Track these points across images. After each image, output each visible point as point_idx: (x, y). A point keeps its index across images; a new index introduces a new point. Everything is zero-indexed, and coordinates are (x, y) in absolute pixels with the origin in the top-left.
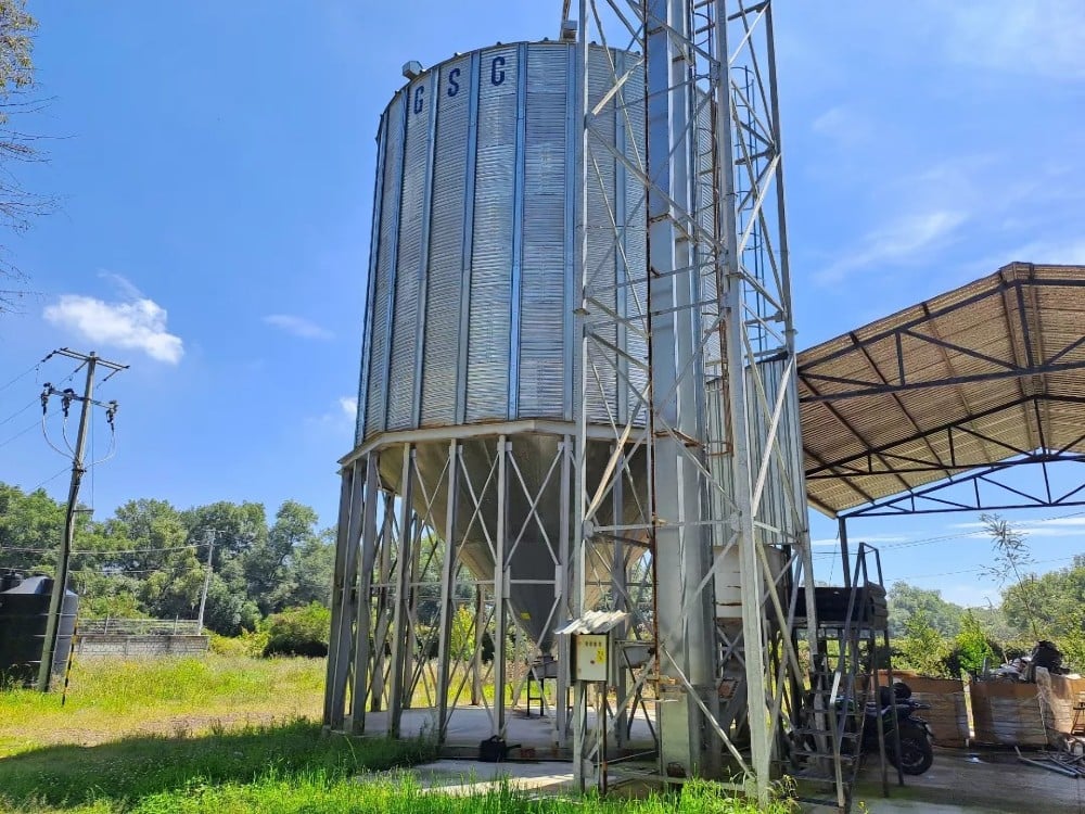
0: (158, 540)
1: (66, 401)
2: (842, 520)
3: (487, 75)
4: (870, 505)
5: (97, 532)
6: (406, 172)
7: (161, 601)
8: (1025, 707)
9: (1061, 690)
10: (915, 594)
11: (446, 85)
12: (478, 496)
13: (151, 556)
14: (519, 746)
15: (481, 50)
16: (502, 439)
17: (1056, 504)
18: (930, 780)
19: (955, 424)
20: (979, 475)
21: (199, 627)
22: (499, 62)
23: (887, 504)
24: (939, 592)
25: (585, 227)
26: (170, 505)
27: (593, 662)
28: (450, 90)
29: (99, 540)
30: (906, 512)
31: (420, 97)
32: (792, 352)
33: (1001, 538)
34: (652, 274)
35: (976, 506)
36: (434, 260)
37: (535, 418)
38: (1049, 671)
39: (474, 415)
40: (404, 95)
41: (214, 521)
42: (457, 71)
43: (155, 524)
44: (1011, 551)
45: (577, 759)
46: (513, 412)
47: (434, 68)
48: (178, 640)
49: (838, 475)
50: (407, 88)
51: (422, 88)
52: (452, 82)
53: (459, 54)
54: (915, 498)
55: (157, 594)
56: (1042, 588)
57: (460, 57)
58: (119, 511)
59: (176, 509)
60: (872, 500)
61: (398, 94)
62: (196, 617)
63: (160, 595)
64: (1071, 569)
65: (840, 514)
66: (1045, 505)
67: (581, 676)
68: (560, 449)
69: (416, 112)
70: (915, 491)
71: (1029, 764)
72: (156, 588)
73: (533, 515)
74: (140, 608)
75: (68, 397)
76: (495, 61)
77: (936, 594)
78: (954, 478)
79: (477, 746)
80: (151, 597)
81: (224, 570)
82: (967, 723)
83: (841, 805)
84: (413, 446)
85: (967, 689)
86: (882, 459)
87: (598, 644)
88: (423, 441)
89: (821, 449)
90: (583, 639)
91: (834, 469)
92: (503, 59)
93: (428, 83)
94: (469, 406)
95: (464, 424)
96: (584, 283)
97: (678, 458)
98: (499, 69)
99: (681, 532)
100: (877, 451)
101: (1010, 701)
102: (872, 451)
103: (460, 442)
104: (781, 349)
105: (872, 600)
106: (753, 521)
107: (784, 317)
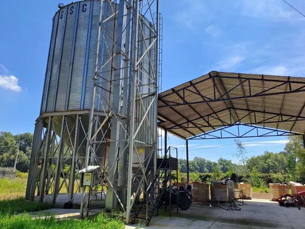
0: (6, 144)
3: (81, 9)
4: (194, 136)
6: (57, 36)
7: (7, 162)
8: (223, 191)
9: (237, 187)
10: (225, 161)
11: (69, 11)
12: (70, 132)
13: (4, 148)
14: (77, 204)
15: (80, 2)
16: (78, 115)
17: (241, 137)
18: (188, 211)
19: (209, 115)
20: (222, 129)
21: (14, 169)
22: (85, 6)
23: (199, 136)
24: (231, 160)
25: (97, 54)
26: (11, 133)
27: (87, 180)
28: (70, 12)
30: (203, 139)
31: (62, 14)
32: (156, 93)
33: (239, 146)
34: (113, 69)
35: (221, 137)
36: (62, 62)
37: (88, 110)
38: (234, 182)
39: (70, 108)
40: (58, 13)
41: (25, 138)
42: (73, 7)
43: (5, 139)
44: (241, 150)
45: (81, 208)
46: (82, 108)
47: (66, 6)
48: (7, 173)
49: (180, 128)
50: (59, 11)
51: (63, 11)
52: (71, 10)
53: (74, 2)
54: (206, 135)
55: (5, 160)
56: (256, 159)
57: (74, 3)
59: (13, 135)
60: (195, 135)
61: (57, 13)
62: (13, 166)
63: (7, 160)
64: (264, 155)
65: (187, 139)
66: (238, 137)
67: (84, 184)
68: (95, 119)
69: (61, 18)
70: (206, 133)
72: (5, 158)
73: (86, 138)
76: (84, 5)
77: (230, 161)
78: (216, 130)
79: (64, 204)
80: (3, 160)
81: (27, 153)
82: (209, 196)
83: (147, 219)
84: (52, 117)
85: (210, 187)
86: (193, 124)
87: (89, 175)
88: (55, 116)
89: (175, 121)
90: (85, 174)
91: (180, 126)
92: (86, 5)
93: (65, 10)
94: (69, 106)
95: (67, 111)
96: (96, 71)
97: (118, 122)
98: (85, 7)
99: (117, 143)
100: (190, 121)
101: (220, 190)
102: (189, 121)
103: (65, 116)
104: (154, 92)
105: (171, 162)
106: (133, 140)
107: (155, 84)
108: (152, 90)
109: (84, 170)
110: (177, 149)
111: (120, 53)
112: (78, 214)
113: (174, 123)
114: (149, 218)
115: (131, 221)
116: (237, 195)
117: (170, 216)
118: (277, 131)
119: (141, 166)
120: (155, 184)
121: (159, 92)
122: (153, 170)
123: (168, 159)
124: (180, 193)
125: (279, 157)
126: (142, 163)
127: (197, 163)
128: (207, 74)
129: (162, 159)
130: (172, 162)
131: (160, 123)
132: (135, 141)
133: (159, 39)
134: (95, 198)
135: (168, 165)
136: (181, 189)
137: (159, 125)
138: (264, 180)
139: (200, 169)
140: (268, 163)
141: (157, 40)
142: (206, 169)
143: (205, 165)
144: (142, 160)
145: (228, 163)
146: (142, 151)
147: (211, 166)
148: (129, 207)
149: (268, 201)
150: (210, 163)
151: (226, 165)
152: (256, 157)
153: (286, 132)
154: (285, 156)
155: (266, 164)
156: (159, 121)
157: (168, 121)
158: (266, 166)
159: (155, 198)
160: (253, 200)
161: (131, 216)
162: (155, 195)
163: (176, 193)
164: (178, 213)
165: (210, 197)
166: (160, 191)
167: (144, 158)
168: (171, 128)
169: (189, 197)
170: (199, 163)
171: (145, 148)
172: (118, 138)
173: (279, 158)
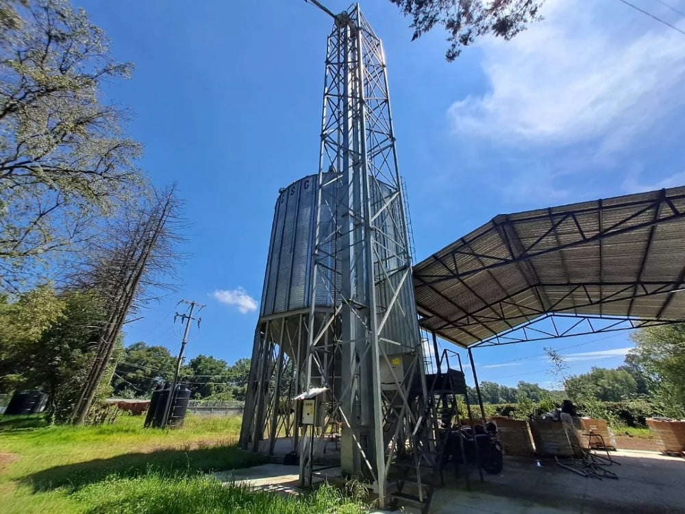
1: (183, 319)
2: (469, 349)
3: (303, 187)
4: (480, 342)
5: (228, 370)
8: (558, 434)
9: (579, 426)
10: (528, 386)
11: (290, 192)
16: (301, 316)
17: (561, 336)
18: (502, 478)
19: (502, 300)
20: (525, 326)
23: (487, 341)
27: (308, 414)
28: (291, 194)
29: (229, 373)
30: (496, 344)
31: (283, 199)
32: (409, 265)
33: (553, 357)
35: (526, 340)
39: (291, 307)
42: (294, 187)
46: (306, 305)
47: (287, 188)
49: (456, 326)
50: (280, 196)
51: (283, 195)
52: (292, 191)
53: (295, 182)
54: (499, 338)
56: (580, 381)
58: (236, 363)
60: (481, 340)
61: (278, 199)
65: (468, 346)
66: (556, 337)
67: (304, 422)
69: (282, 203)
70: (498, 335)
71: (563, 468)
74: (234, 397)
75: (184, 317)
76: (306, 182)
77: (536, 385)
78: (515, 328)
82: (531, 443)
83: (421, 499)
84: (270, 321)
85: (528, 425)
86: (474, 318)
87: (311, 404)
88: (275, 320)
89: (445, 315)
90: (305, 402)
91: (454, 324)
92: (308, 181)
93: (286, 194)
94: (290, 303)
95: (288, 311)
96: (317, 243)
97: (351, 313)
98: (307, 184)
99: (353, 345)
100: (471, 314)
101: (550, 431)
102: (468, 314)
103: (286, 318)
104: (405, 265)
105: (452, 378)
106: (376, 337)
107: (406, 252)
108: (403, 262)
109: (302, 396)
110: (458, 354)
111: (348, 213)
112: (297, 477)
113: (445, 319)
114: (426, 497)
115: (388, 501)
116: (585, 443)
117: (469, 489)
118: (630, 320)
119: (399, 387)
120: (428, 421)
121: (413, 264)
122: (421, 394)
123: (444, 374)
124: (477, 438)
125: (620, 375)
126: (400, 383)
127: (487, 390)
128: (490, 222)
129: (433, 375)
130: (454, 378)
131: (422, 320)
132: (381, 339)
133: (402, 194)
134: (335, 447)
135: (448, 384)
136: (478, 432)
137: (422, 324)
138: (613, 414)
139: (493, 398)
140: (603, 386)
141: (400, 194)
142: (501, 399)
143: (499, 392)
144: (399, 376)
145: (535, 389)
146: (397, 361)
147: (509, 395)
148: (383, 470)
149: (655, 455)
150: (506, 390)
151: (532, 391)
152: (578, 377)
153: (649, 321)
154: (629, 372)
155: (599, 388)
156: (421, 317)
157: (435, 317)
158: (600, 390)
159: (432, 449)
160: (621, 453)
161: (387, 490)
162: (431, 443)
163: (472, 439)
164: (482, 481)
165: (533, 444)
166: (440, 434)
167: (403, 372)
168: (441, 328)
169: (497, 446)
170: (489, 389)
171: (403, 357)
172: (353, 336)
173: (619, 377)
